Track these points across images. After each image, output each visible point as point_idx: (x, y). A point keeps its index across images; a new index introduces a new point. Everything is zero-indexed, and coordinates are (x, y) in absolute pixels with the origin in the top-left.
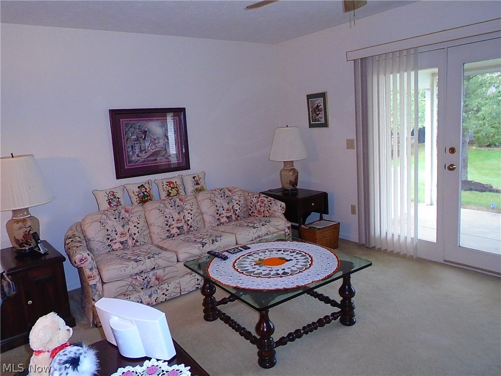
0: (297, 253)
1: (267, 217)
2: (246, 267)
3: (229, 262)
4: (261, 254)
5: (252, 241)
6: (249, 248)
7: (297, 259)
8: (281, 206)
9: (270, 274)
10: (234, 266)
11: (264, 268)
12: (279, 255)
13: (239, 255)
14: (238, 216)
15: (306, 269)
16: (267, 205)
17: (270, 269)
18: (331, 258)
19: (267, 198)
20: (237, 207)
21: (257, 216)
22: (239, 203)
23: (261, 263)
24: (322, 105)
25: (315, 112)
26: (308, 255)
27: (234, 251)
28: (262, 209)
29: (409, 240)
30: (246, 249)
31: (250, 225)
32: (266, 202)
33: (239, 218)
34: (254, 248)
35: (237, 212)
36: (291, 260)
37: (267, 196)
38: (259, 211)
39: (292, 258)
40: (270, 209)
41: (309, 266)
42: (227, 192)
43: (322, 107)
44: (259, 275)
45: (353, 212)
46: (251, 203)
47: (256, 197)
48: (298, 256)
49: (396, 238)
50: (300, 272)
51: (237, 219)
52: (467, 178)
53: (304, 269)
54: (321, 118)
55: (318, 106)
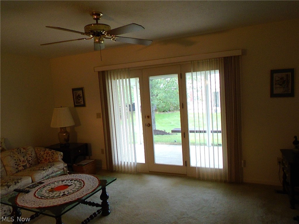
0: (75, 181)
1: (51, 162)
2: (43, 194)
3: (31, 194)
4: (51, 185)
5: (43, 178)
6: (43, 183)
7: (75, 184)
8: (60, 155)
9: (59, 195)
10: (35, 196)
11: (55, 193)
12: (64, 183)
13: (37, 188)
14: (31, 164)
15: (81, 188)
16: (51, 155)
17: (59, 192)
18: (94, 180)
19: (51, 151)
20: (30, 159)
21: (44, 163)
22: (32, 156)
23: (52, 190)
24: (82, 94)
25: (77, 98)
26: (81, 180)
27: (33, 186)
28: (48, 158)
29: (132, 164)
30: (41, 184)
31: (41, 169)
32: (50, 153)
33: (32, 166)
34: (46, 182)
35: (30, 162)
36: (71, 185)
37: (50, 149)
38: (45, 159)
39: (72, 184)
40: (53, 157)
41: (82, 186)
42: (22, 150)
43: (82, 95)
44: (53, 198)
45: (103, 153)
46: (40, 155)
47: (43, 151)
48: (76, 182)
49: (126, 164)
50: (78, 191)
51: (30, 167)
52: (155, 128)
53: (80, 188)
54: (81, 102)
55: (79, 95)
